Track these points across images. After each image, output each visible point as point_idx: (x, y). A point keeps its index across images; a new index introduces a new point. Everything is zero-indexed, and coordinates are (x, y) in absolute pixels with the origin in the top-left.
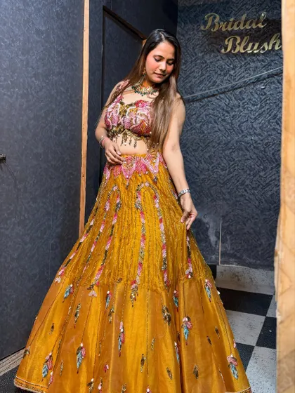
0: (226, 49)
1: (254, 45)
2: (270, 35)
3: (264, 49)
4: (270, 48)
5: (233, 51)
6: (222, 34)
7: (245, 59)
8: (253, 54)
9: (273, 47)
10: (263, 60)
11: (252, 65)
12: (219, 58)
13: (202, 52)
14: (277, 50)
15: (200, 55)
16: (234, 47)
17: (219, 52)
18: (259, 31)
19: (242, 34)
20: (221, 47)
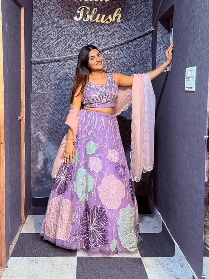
0: (78, 17)
1: (101, 16)
2: (114, 9)
3: (109, 20)
4: (114, 21)
5: (84, 20)
6: (74, 3)
7: (94, 28)
8: (100, 24)
9: (116, 20)
10: (108, 30)
11: (100, 33)
12: (72, 24)
13: (57, 17)
14: (119, 23)
15: (56, 20)
16: (85, 16)
17: (73, 19)
18: (105, 5)
19: (91, 5)
20: (74, 15)
